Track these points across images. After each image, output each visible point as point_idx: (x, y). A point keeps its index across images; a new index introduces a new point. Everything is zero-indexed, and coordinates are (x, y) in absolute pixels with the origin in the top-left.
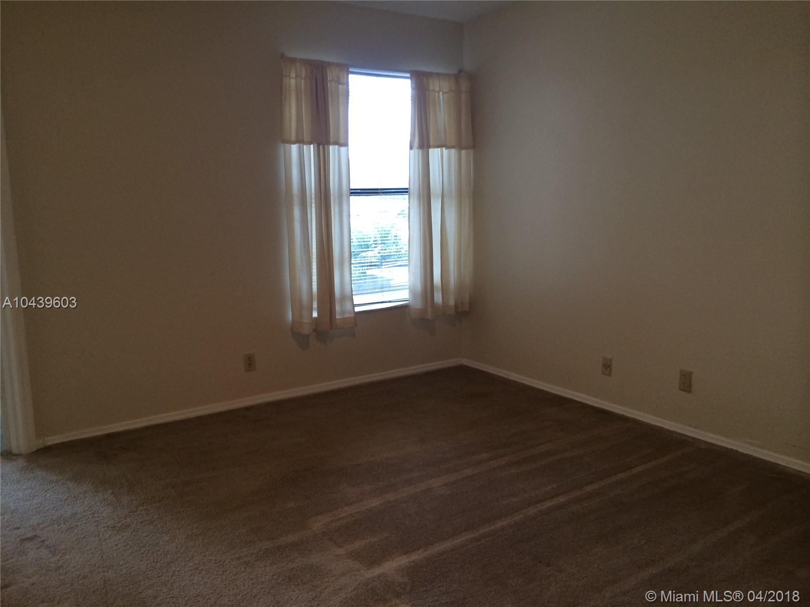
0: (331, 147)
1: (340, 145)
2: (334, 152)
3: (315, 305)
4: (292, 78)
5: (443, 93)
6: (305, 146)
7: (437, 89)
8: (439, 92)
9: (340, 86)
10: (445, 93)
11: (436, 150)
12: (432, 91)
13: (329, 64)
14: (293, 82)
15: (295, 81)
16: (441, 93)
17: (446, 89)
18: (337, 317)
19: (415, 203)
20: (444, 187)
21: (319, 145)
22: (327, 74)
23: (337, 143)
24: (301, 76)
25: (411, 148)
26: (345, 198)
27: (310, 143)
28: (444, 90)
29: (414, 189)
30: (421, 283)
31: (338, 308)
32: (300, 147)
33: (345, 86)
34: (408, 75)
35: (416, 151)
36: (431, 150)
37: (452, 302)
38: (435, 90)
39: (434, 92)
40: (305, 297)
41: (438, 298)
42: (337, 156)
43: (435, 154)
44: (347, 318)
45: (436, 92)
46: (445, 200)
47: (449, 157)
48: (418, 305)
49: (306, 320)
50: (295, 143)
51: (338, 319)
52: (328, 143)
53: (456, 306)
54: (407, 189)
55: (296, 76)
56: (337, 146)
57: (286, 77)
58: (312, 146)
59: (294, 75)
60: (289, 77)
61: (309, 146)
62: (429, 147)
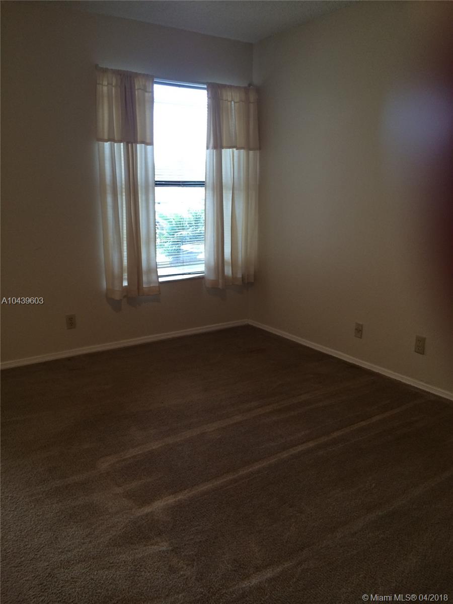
0: (138, 145)
1: (147, 144)
2: (141, 149)
3: (125, 276)
4: (105, 86)
5: (235, 103)
6: (115, 144)
7: (230, 99)
8: (231, 102)
9: (147, 94)
10: (236, 103)
11: (228, 150)
12: (225, 100)
13: (137, 75)
14: (105, 89)
15: (107, 88)
16: (233, 103)
17: (237, 100)
18: (144, 286)
19: (210, 193)
20: (235, 182)
21: (128, 143)
22: (134, 83)
23: (143, 142)
24: (112, 84)
25: (208, 148)
26: (151, 188)
27: (120, 141)
28: (236, 101)
29: (209, 183)
30: (214, 259)
31: (145, 279)
32: (111, 144)
33: (150, 94)
34: (205, 86)
35: (211, 150)
36: (224, 151)
37: (239, 275)
38: (227, 100)
39: (227, 101)
40: (116, 270)
41: (228, 271)
42: (143, 153)
43: (227, 153)
44: (152, 287)
45: (228, 101)
46: (235, 192)
47: (239, 157)
48: (212, 277)
49: (117, 288)
50: (107, 141)
51: (145, 288)
52: (136, 142)
53: (243, 278)
54: (204, 182)
55: (108, 84)
56: (143, 145)
57: (99, 84)
58: (122, 144)
59: (106, 84)
60: (102, 85)
61: (119, 144)
62: (222, 147)
